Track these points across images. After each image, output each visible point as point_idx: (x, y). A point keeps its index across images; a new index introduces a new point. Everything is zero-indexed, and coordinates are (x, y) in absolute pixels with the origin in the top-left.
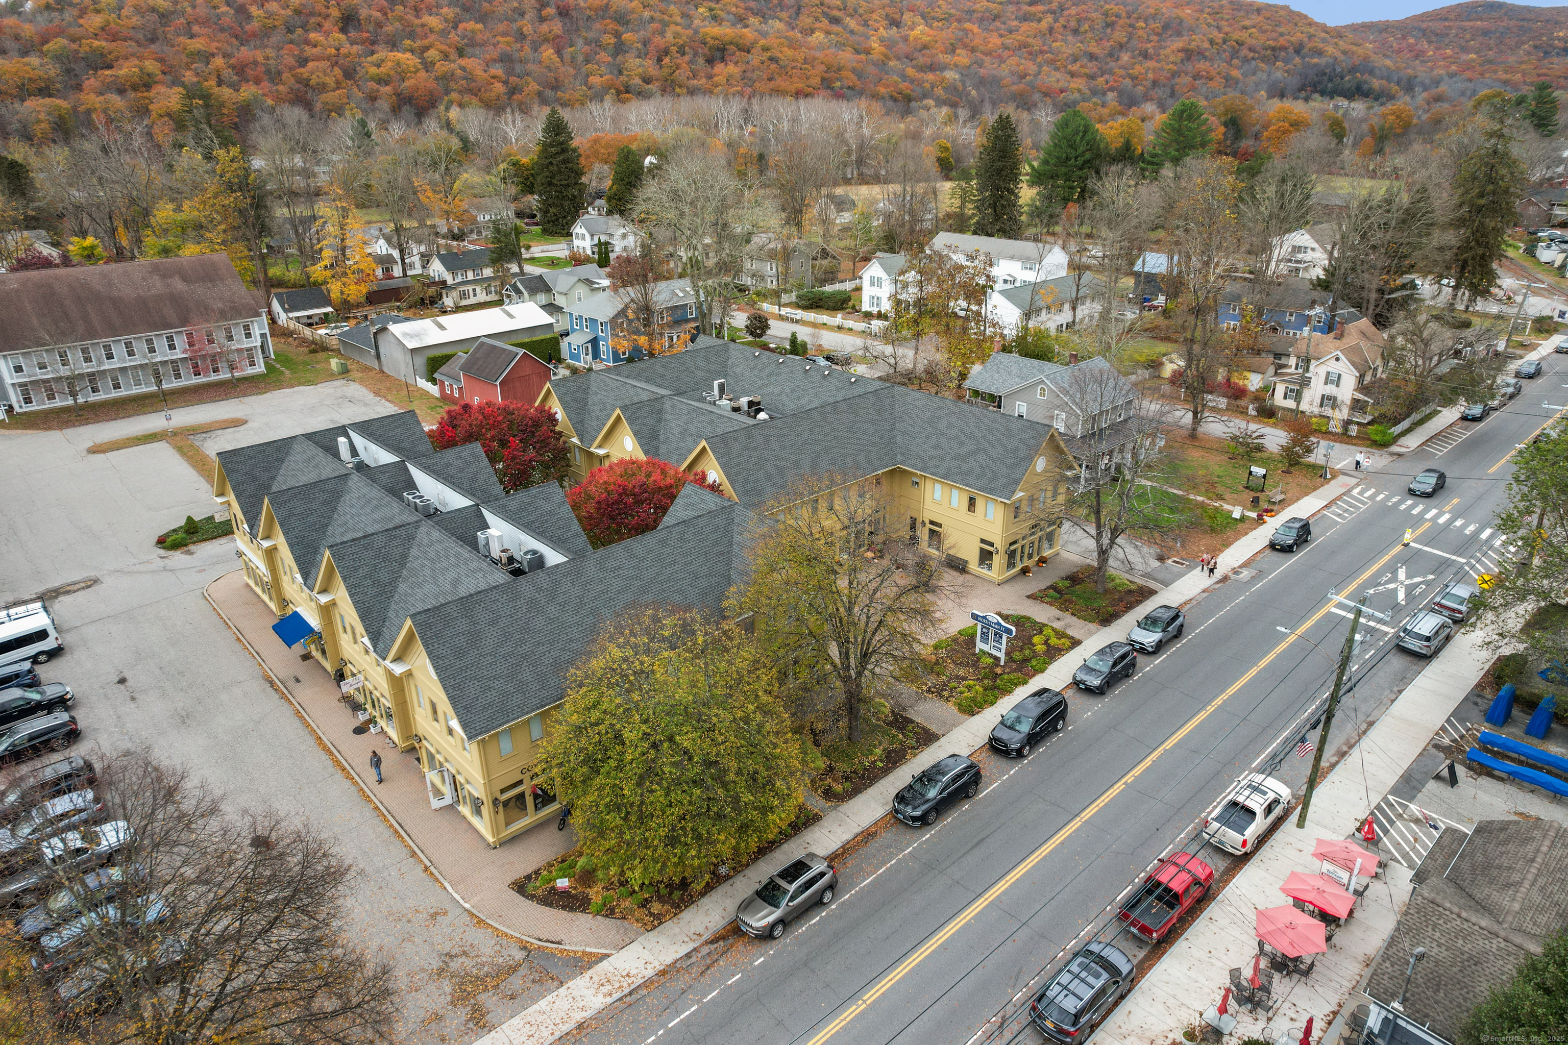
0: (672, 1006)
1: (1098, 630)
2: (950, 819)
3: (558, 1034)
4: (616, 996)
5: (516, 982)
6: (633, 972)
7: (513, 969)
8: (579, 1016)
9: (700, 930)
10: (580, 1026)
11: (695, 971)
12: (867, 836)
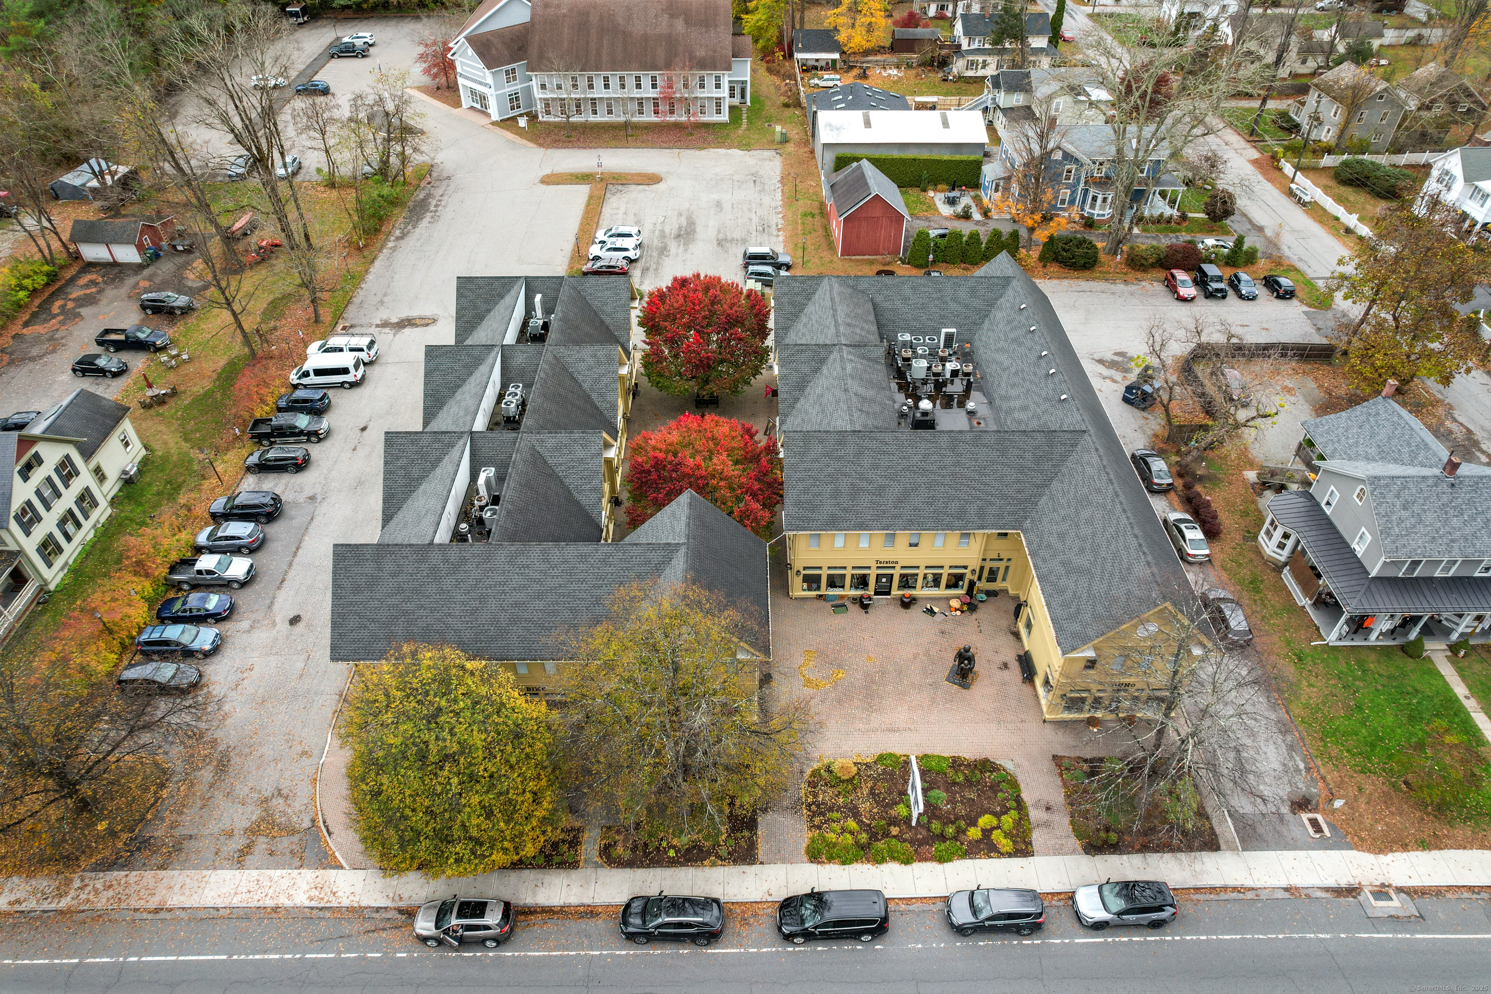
0: (323, 943)
1: (1073, 852)
2: (657, 951)
3: (261, 904)
4: (314, 904)
5: (285, 843)
6: (339, 894)
7: (293, 832)
8: (284, 901)
9: (405, 896)
10: (275, 909)
11: (368, 925)
12: (589, 912)
